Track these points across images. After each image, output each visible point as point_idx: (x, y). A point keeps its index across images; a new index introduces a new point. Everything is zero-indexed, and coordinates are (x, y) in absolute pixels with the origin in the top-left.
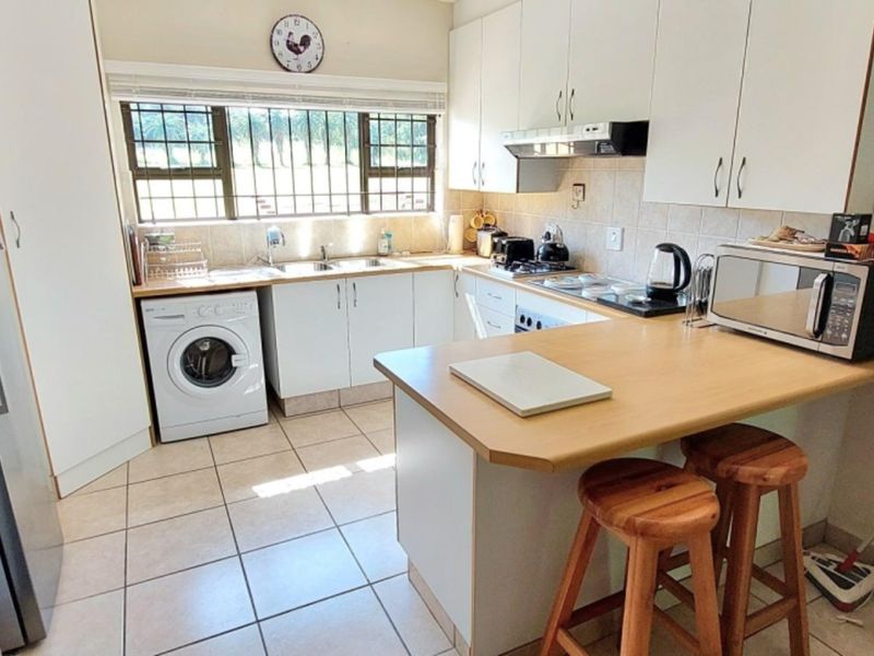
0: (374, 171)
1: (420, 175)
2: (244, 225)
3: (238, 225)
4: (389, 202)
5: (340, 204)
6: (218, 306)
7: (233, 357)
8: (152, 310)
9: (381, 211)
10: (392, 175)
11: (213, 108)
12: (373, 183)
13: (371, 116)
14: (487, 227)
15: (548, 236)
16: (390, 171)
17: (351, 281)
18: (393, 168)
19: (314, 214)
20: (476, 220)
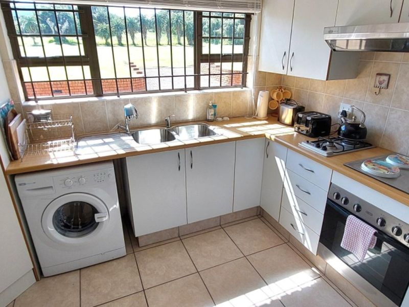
0: (204, 58)
1: (237, 61)
2: (108, 102)
3: (103, 101)
4: (215, 82)
5: (179, 83)
6: (81, 177)
7: (96, 216)
8: (25, 184)
9: (209, 87)
10: (218, 61)
11: (80, 7)
12: (204, 67)
13: (204, 14)
14: (288, 102)
15: (344, 114)
16: (216, 57)
17: (188, 150)
18: (218, 55)
19: (160, 91)
20: (278, 95)
